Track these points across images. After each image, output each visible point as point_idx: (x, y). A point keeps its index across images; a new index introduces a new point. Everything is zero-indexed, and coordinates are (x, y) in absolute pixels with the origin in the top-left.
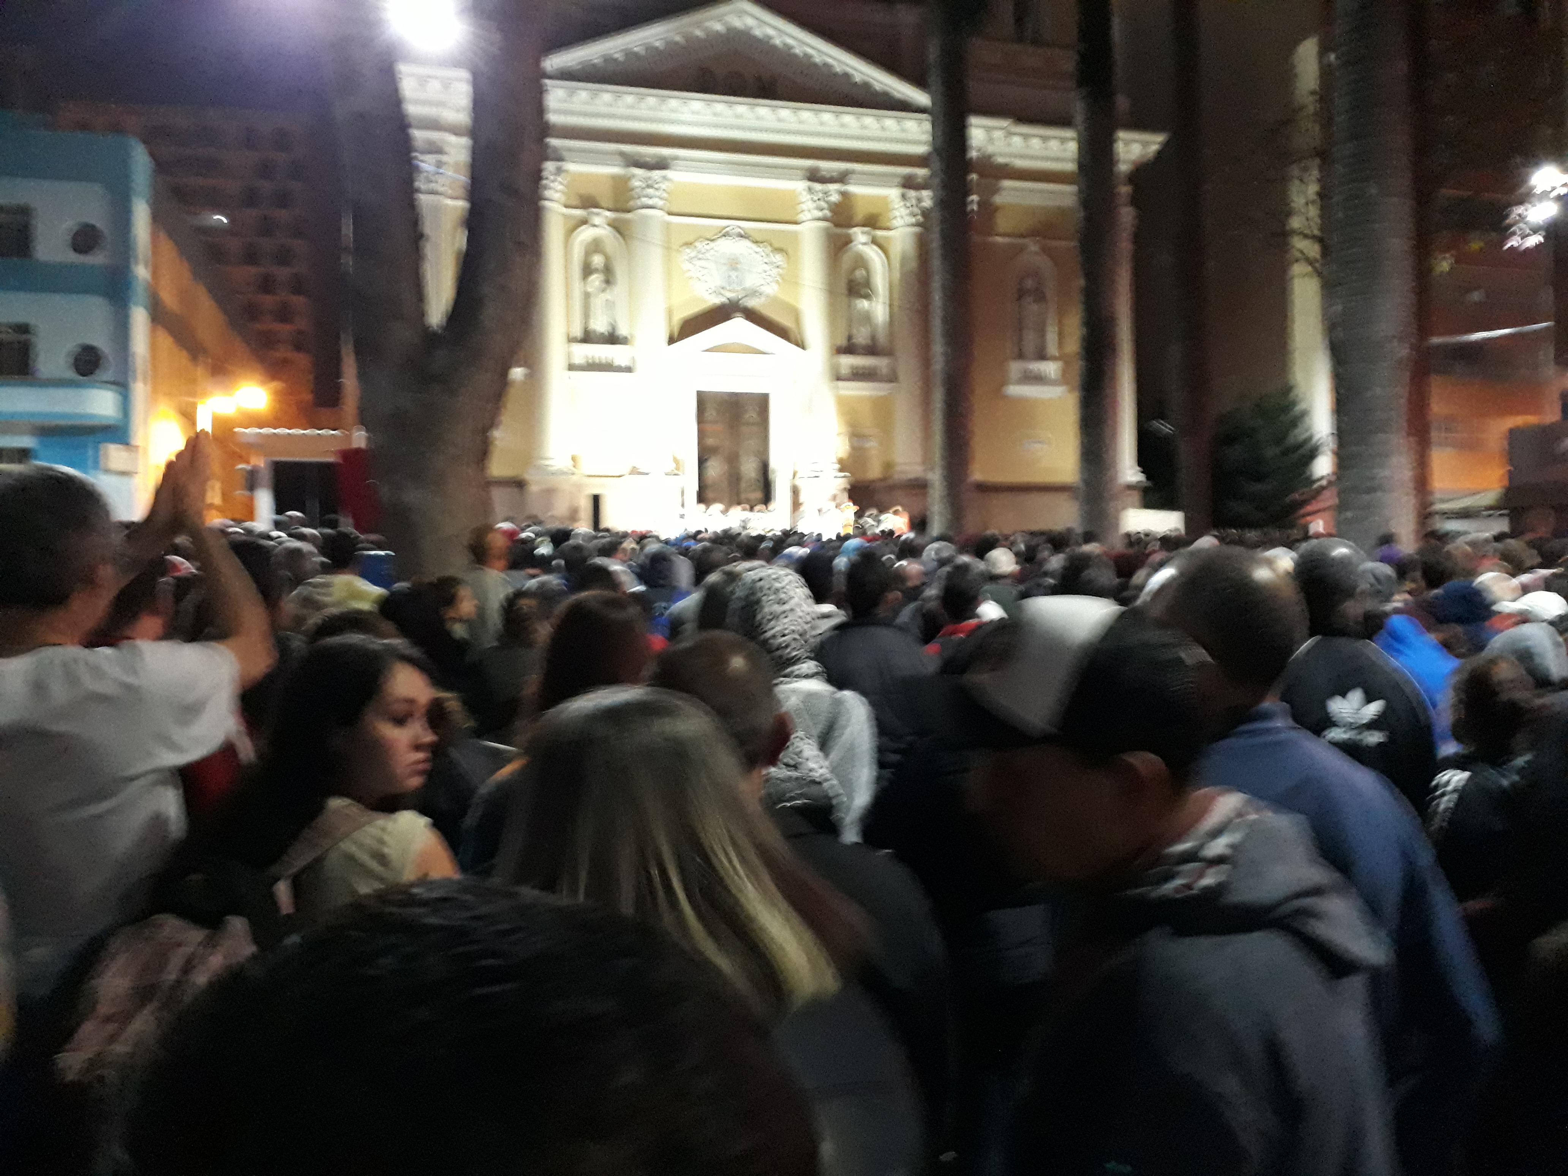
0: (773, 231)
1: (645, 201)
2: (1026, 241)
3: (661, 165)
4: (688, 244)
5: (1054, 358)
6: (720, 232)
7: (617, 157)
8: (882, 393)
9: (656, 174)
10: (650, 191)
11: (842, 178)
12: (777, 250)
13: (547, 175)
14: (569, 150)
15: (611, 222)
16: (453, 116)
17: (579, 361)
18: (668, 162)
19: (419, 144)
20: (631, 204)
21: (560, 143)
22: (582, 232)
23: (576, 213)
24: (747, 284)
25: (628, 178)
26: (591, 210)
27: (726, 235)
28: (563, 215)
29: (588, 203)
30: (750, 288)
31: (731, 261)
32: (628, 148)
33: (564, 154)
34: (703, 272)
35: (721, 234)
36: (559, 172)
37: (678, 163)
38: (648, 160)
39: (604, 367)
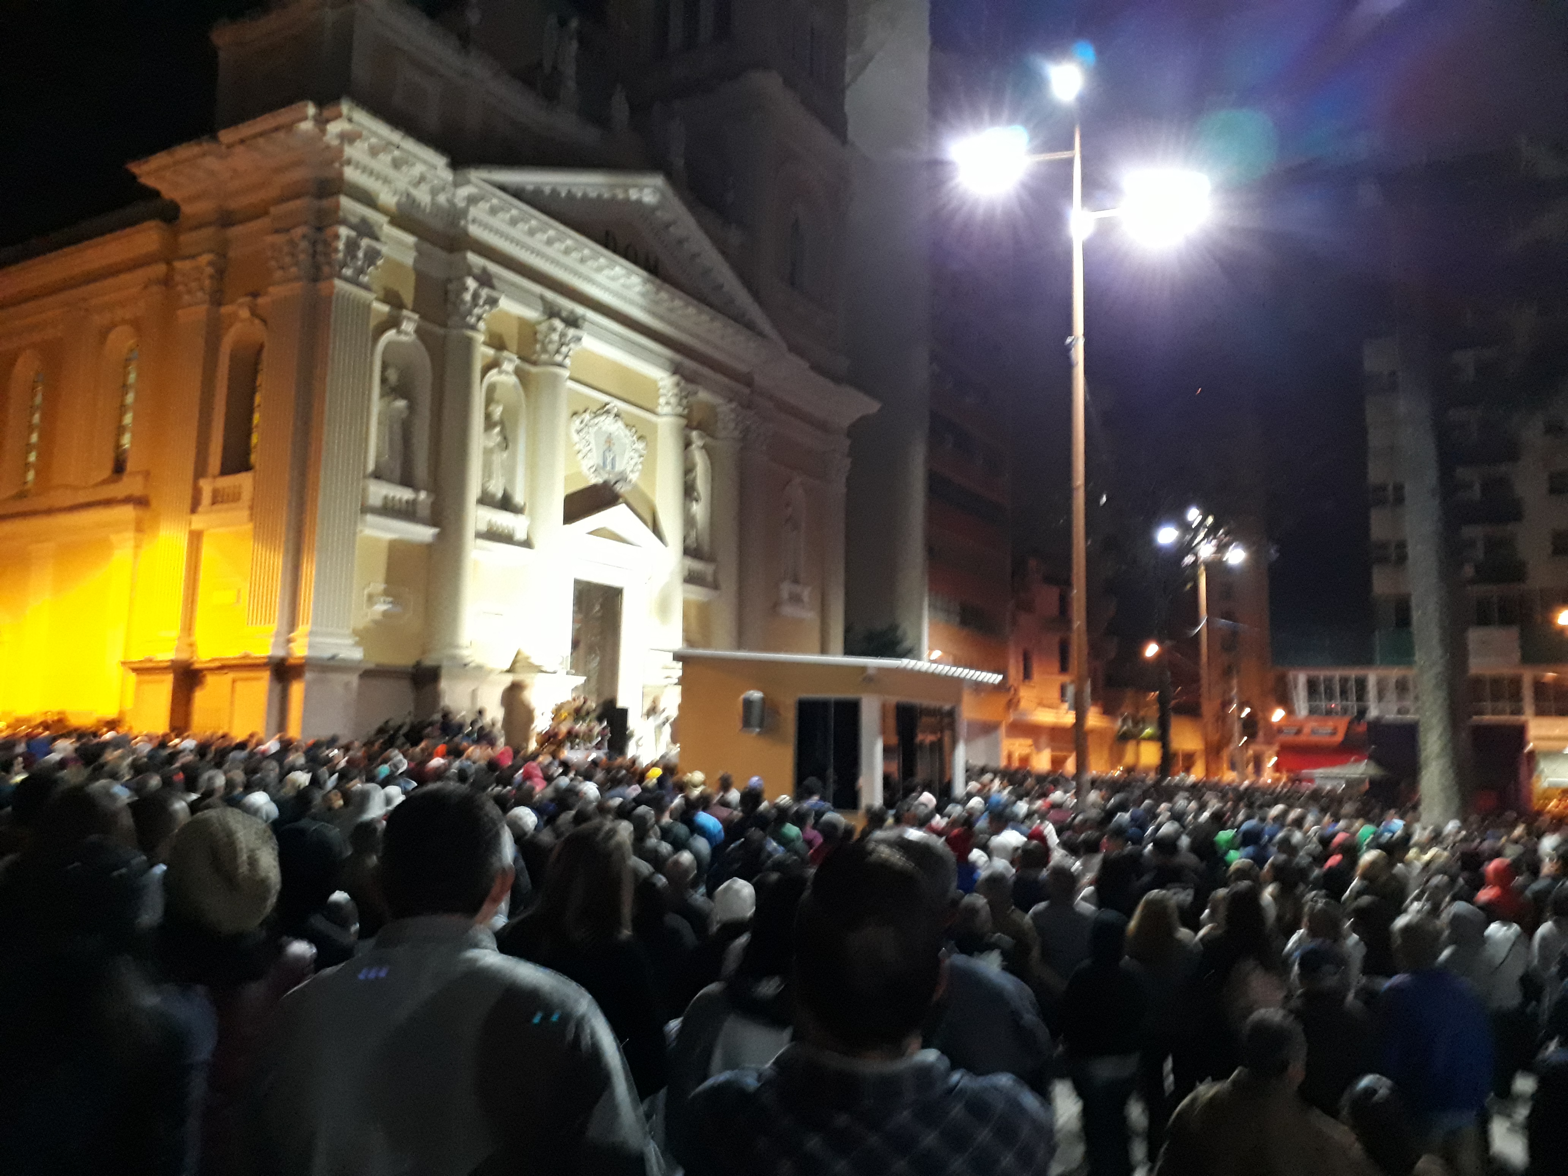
0: (642, 418)
1: (559, 358)
3: (573, 322)
4: (575, 414)
6: (601, 409)
7: (539, 302)
8: (706, 599)
9: (571, 332)
10: (564, 349)
11: (697, 380)
12: (641, 438)
13: (481, 302)
14: (500, 278)
15: (518, 372)
16: (388, 198)
17: (483, 527)
18: (580, 322)
19: (354, 220)
20: (544, 357)
21: (494, 268)
22: (492, 376)
23: (491, 352)
24: (619, 468)
25: (543, 327)
26: (505, 353)
27: (608, 412)
28: (483, 352)
29: (498, 343)
30: (621, 473)
31: (609, 441)
32: (550, 295)
33: (495, 282)
34: (589, 448)
35: (604, 410)
36: (493, 302)
37: (586, 325)
38: (564, 314)
39: (505, 538)
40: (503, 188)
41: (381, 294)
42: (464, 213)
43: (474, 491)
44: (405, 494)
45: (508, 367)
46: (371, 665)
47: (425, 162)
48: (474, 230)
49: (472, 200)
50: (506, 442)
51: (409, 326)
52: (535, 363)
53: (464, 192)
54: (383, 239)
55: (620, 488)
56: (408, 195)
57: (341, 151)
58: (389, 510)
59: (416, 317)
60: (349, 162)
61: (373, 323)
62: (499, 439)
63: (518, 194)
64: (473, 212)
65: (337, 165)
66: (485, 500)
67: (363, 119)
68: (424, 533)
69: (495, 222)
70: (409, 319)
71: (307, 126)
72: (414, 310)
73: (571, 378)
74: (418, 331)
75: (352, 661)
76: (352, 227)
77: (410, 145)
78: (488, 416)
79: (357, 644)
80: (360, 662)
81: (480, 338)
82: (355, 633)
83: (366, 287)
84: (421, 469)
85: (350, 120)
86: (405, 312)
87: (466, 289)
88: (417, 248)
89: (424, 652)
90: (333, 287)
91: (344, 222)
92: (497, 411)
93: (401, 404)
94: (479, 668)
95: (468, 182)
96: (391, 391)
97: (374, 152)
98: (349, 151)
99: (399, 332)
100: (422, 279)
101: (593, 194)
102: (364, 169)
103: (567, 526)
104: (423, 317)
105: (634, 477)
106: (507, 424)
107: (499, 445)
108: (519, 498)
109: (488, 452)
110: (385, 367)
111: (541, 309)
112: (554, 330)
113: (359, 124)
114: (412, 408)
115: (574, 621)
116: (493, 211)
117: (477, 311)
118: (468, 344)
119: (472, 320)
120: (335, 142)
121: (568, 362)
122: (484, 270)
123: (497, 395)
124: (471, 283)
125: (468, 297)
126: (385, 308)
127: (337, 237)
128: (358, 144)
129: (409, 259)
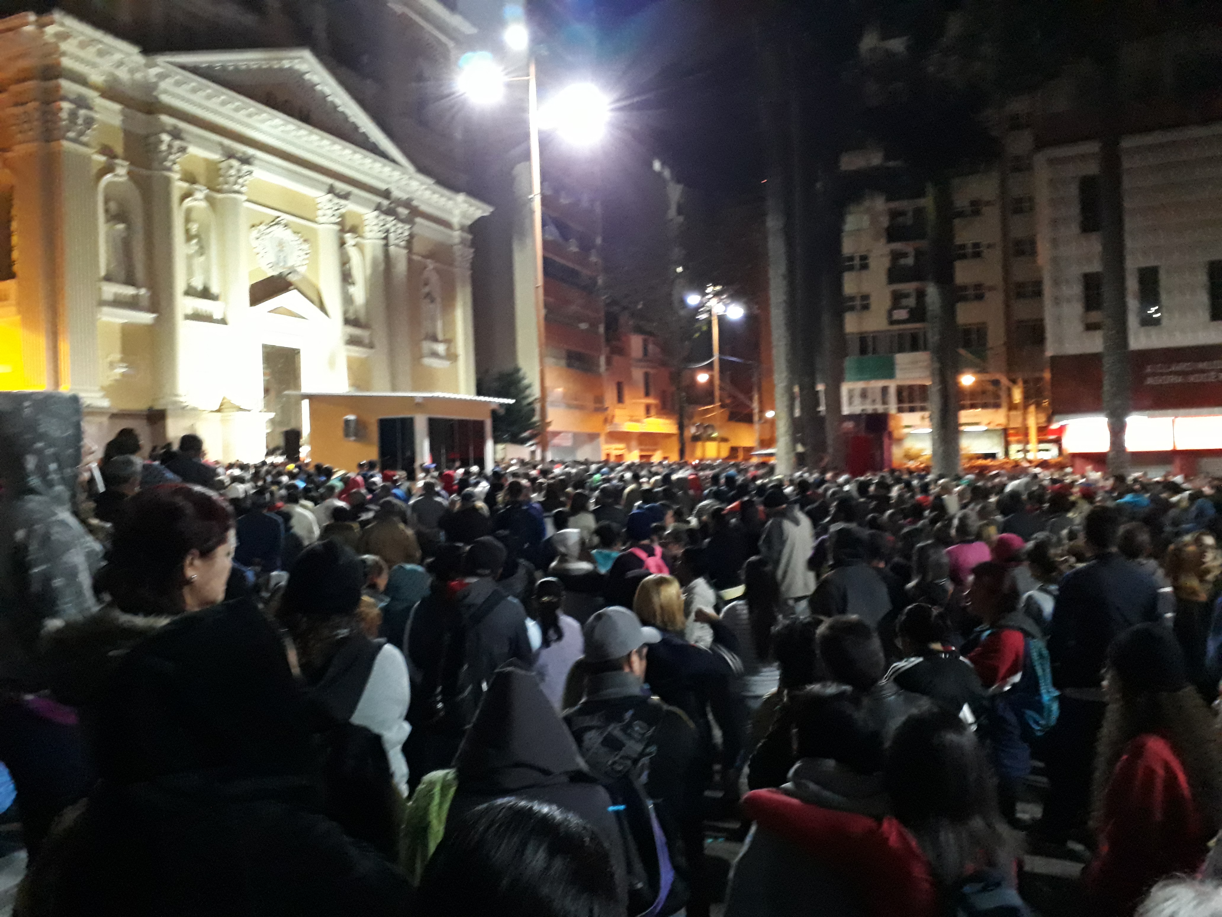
0: (305, 226)
1: (236, 187)
2: (429, 261)
3: (246, 160)
4: (253, 226)
5: (441, 342)
6: (273, 221)
7: (220, 147)
8: (364, 356)
9: (246, 168)
10: (240, 181)
11: (345, 196)
12: (305, 241)
13: (174, 150)
14: (188, 132)
15: (207, 198)
16: (96, 77)
17: (190, 312)
18: (251, 160)
19: (72, 96)
20: (226, 187)
21: (182, 125)
22: (188, 202)
23: (185, 185)
24: (290, 264)
25: (223, 165)
26: (196, 186)
27: (277, 224)
28: (179, 186)
29: (190, 178)
30: (293, 266)
31: (281, 245)
32: (227, 142)
33: (184, 135)
34: (265, 251)
35: (275, 222)
36: (183, 150)
37: (256, 162)
38: (239, 155)
39: (207, 318)
40: (183, 67)
41: (99, 147)
42: (155, 86)
43: (180, 285)
44: (130, 291)
45: (199, 195)
46: (115, 411)
47: (121, 51)
48: (165, 98)
49: (162, 76)
50: (202, 250)
51: (122, 170)
52: (219, 191)
53: (153, 71)
54: (96, 108)
55: (292, 278)
56: (112, 74)
57: (57, 47)
58: (118, 303)
59: (126, 163)
60: (64, 54)
61: (94, 170)
62: (197, 248)
63: (195, 70)
64: (163, 85)
65: (55, 56)
66: (190, 292)
67: (72, 23)
68: (146, 318)
69: (180, 91)
70: (122, 166)
71: (29, 28)
72: (125, 159)
73: (248, 201)
74: (129, 173)
75: (103, 408)
76: (71, 101)
77: (109, 40)
78: (187, 231)
79: (104, 396)
80: (109, 408)
81: (175, 176)
82: (103, 388)
83: (85, 144)
84: (140, 273)
85: (62, 25)
86: (118, 161)
87: (161, 142)
88: (122, 112)
89: (154, 400)
90: (61, 146)
91: (64, 98)
92: (194, 228)
93: (121, 226)
94: (194, 409)
95: (156, 65)
96: (114, 217)
97: (83, 45)
98: (64, 46)
99: (116, 175)
100: (128, 135)
101: (254, 66)
102: (77, 59)
103: (252, 307)
104: (132, 163)
105: (302, 270)
106: (203, 236)
107: (197, 252)
108: (215, 289)
109: (190, 258)
110: (107, 201)
111: (221, 152)
112: (231, 167)
113: (69, 27)
114: (129, 228)
115: (264, 374)
116: (178, 84)
117: (172, 157)
118: (168, 181)
119: (168, 164)
120: (52, 40)
121: (243, 189)
122: (175, 127)
123: (194, 215)
124: (166, 138)
125: (164, 147)
126: (102, 159)
127: (61, 109)
128: (70, 41)
129: (116, 121)
